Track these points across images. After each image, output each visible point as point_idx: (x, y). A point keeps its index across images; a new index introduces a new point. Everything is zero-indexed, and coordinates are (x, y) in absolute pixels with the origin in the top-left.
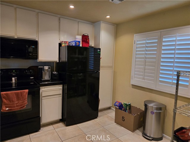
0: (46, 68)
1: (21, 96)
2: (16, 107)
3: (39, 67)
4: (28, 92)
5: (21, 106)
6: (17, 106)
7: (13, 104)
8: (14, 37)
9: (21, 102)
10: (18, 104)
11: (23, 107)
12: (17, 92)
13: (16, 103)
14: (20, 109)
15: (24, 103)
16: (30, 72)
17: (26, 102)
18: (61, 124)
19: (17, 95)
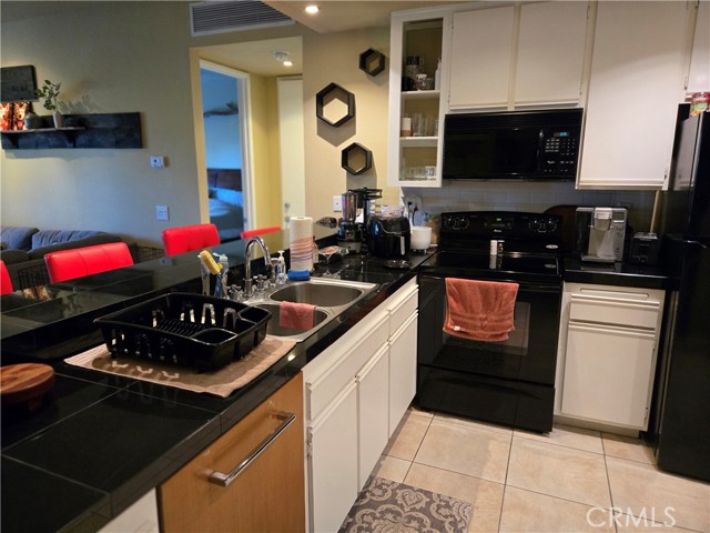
0: (604, 213)
1: (496, 298)
2: (480, 331)
3: (579, 209)
4: (519, 292)
5: (494, 330)
6: (483, 328)
7: (472, 318)
8: (506, 108)
9: (494, 317)
10: (486, 322)
11: (502, 335)
12: (485, 285)
13: (480, 319)
14: (491, 340)
15: (502, 324)
16: (549, 227)
17: (511, 322)
18: (639, 452)
19: (485, 292)
